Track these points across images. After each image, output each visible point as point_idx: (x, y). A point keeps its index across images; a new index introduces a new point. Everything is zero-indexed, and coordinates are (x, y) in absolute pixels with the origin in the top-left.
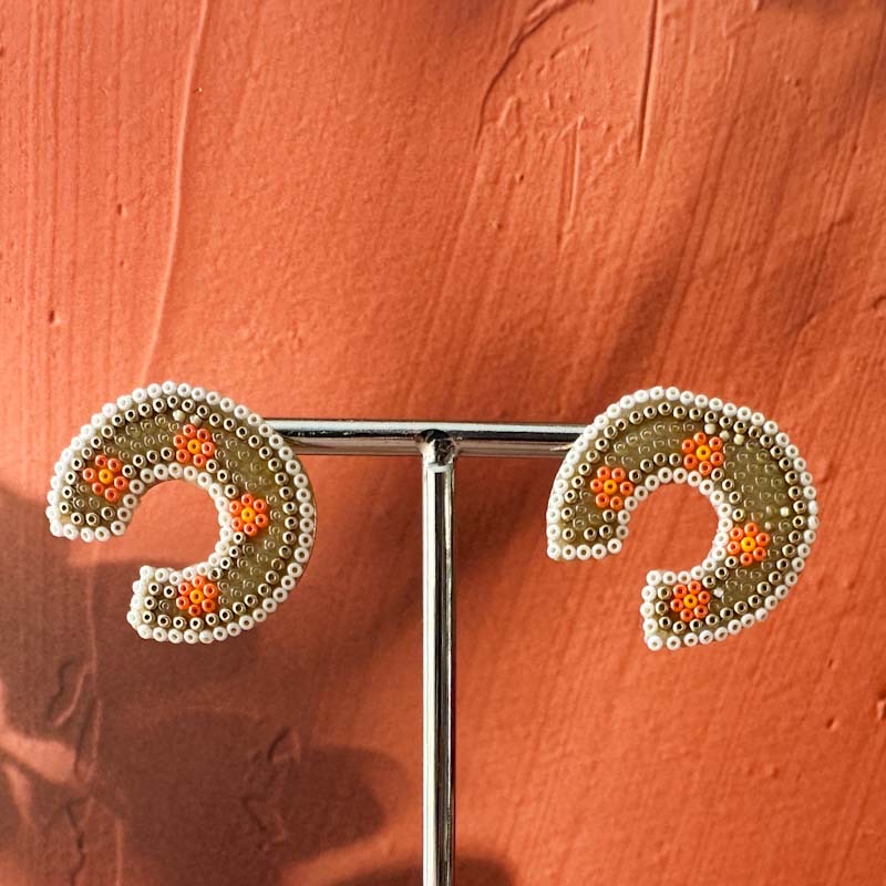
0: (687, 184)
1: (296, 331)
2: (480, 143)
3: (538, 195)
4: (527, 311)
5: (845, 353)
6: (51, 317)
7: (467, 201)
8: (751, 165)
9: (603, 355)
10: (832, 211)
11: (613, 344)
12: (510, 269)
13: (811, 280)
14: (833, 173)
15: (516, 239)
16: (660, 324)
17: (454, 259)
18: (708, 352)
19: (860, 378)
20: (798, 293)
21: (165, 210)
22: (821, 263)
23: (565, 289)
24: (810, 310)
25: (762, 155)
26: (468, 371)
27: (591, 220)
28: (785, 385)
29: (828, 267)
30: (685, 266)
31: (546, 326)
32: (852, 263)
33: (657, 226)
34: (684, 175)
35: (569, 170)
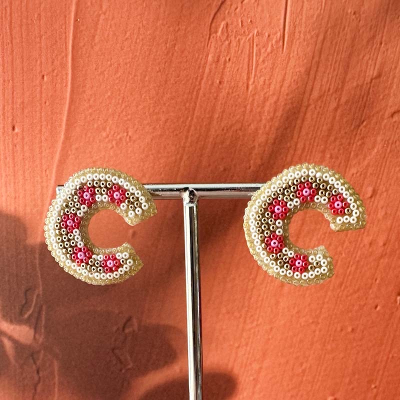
0: (305, 61)
1: (128, 132)
2: (210, 44)
3: (237, 67)
4: (234, 122)
5: (379, 138)
6: (14, 128)
7: (205, 70)
8: (334, 52)
9: (269, 141)
10: (372, 72)
11: (274, 136)
12: (226, 102)
13: (363, 104)
14: (372, 55)
15: (228, 88)
16: (295, 126)
17: (199, 98)
18: (317, 139)
19: (386, 150)
20: (357, 111)
21: (64, 78)
22: (367, 97)
23: (251, 111)
24: (363, 119)
25: (339, 47)
26: (208, 150)
27: (262, 79)
28: (352, 154)
29: (370, 99)
30: (305, 100)
31: (243, 128)
32: (381, 97)
33: (292, 81)
34: (304, 57)
35: (251, 55)
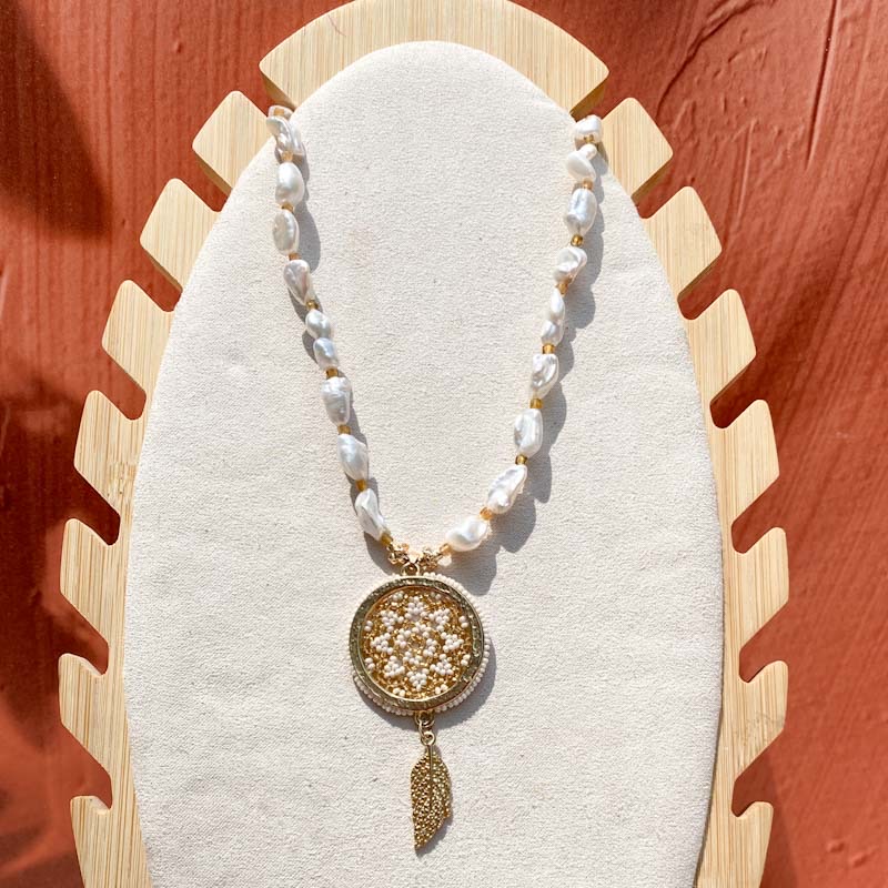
0: (852, 186)
3: (708, 196)
27: (758, 222)
30: (843, 268)
33: (820, 228)
34: (849, 179)
35: (739, 172)
